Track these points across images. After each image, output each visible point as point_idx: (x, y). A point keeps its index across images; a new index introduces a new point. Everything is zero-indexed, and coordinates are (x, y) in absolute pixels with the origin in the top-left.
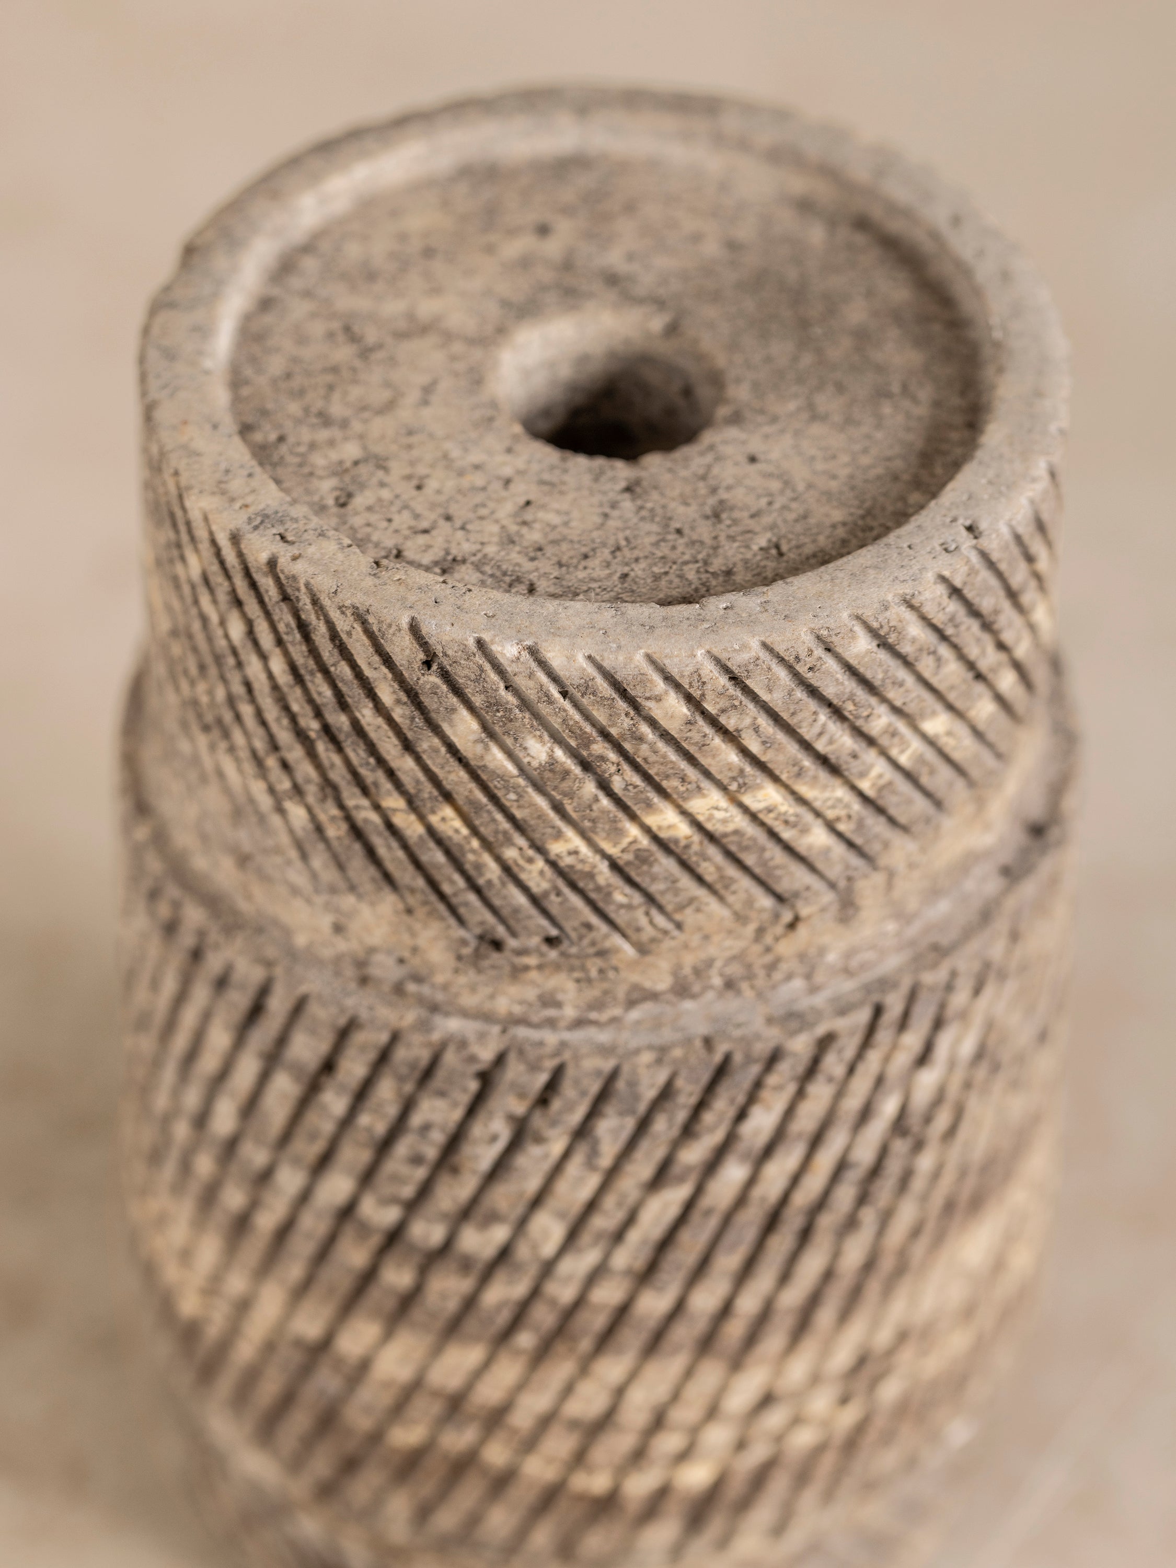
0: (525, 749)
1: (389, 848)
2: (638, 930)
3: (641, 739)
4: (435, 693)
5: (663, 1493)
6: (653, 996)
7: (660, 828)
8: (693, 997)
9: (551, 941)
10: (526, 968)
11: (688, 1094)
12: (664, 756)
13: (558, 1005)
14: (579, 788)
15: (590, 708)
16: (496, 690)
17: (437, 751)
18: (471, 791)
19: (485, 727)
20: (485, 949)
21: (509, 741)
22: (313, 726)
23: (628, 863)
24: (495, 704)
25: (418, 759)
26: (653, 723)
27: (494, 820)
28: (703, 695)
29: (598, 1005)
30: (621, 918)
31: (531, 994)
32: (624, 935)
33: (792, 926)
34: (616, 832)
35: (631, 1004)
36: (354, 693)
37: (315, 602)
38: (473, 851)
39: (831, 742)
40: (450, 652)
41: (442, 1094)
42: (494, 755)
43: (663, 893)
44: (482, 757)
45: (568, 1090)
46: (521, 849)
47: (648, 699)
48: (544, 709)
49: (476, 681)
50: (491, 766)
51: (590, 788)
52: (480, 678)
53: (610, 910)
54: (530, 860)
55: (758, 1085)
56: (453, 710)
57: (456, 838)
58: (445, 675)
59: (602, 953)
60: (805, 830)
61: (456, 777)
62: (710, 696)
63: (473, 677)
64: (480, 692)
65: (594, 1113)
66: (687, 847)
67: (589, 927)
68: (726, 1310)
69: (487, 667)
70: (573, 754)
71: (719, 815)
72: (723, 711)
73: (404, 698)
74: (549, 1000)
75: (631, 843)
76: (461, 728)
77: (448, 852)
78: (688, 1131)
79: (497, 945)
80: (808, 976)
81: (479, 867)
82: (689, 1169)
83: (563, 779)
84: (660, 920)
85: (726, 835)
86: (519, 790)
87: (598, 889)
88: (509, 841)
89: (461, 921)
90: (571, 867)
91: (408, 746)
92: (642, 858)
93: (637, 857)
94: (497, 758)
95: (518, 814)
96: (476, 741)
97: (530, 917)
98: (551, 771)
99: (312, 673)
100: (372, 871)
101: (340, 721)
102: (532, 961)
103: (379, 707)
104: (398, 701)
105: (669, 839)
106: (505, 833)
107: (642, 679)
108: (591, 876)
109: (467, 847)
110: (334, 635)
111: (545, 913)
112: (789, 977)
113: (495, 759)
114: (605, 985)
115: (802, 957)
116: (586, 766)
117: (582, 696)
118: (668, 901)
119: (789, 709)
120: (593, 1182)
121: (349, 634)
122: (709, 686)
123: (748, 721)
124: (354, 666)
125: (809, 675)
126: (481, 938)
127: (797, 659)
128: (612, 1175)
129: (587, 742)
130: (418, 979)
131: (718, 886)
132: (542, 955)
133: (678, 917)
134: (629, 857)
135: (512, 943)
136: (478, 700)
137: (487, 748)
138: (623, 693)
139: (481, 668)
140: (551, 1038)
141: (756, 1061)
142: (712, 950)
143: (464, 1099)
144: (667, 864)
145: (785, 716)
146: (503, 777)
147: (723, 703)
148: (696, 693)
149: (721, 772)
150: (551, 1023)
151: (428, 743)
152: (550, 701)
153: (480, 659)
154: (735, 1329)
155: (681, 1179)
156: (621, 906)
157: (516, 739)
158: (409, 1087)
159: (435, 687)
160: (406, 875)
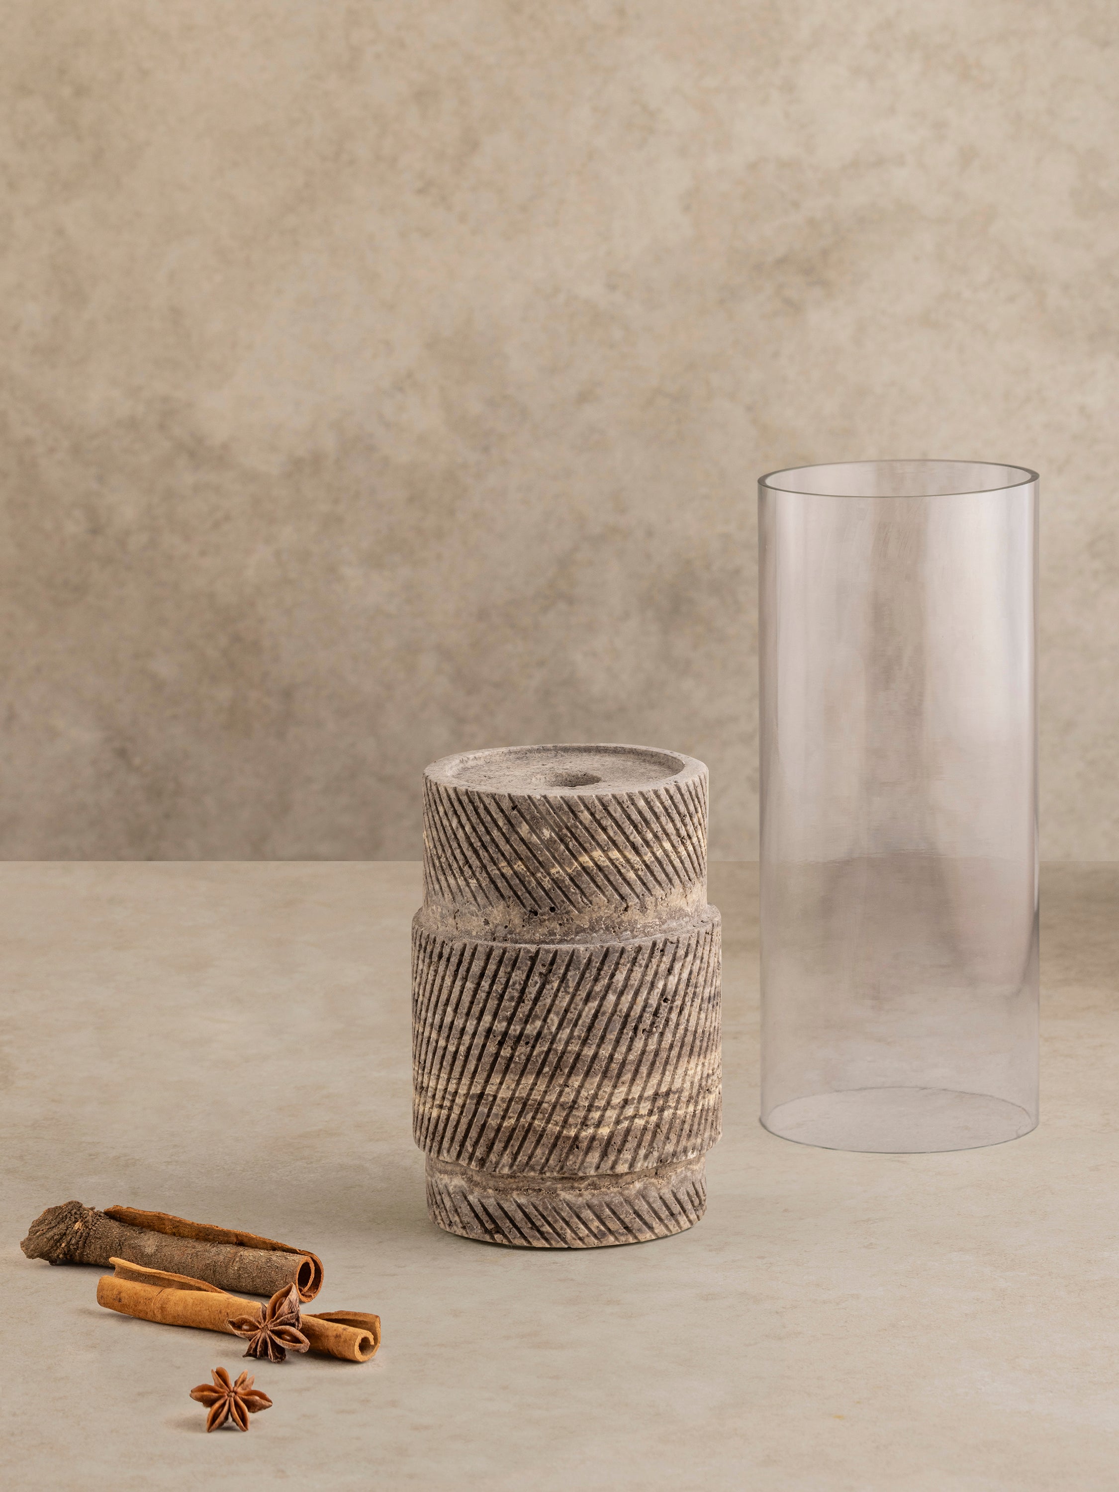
0: (543, 833)
1: (502, 882)
2: (579, 903)
3: (577, 827)
4: (516, 817)
5: (593, 1138)
6: (584, 930)
7: (584, 862)
8: (596, 932)
9: (552, 909)
10: (545, 920)
11: (596, 964)
12: (585, 834)
13: (555, 934)
14: (559, 847)
15: (562, 815)
16: (534, 812)
17: (516, 840)
18: (527, 853)
19: (531, 827)
20: (532, 915)
21: (538, 831)
22: (477, 844)
23: (575, 876)
24: (533, 817)
25: (511, 846)
26: (581, 823)
27: (534, 863)
28: (595, 811)
29: (566, 934)
30: (573, 898)
31: (546, 931)
32: (575, 907)
33: (626, 909)
34: (571, 864)
35: (577, 933)
36: (490, 825)
37: (480, 798)
38: (528, 876)
39: (635, 838)
40: (520, 801)
41: (519, 969)
42: (533, 837)
43: (586, 888)
44: (530, 839)
45: (558, 960)
46: (542, 873)
47: (579, 812)
48: (548, 817)
49: (528, 810)
50: (533, 841)
51: (562, 847)
52: (529, 809)
53: (569, 895)
54: (545, 877)
55: (617, 964)
56: (521, 822)
57: (522, 872)
58: (519, 811)
59: (568, 913)
60: (628, 871)
61: (522, 849)
62: (597, 812)
63: (527, 808)
64: (529, 814)
65: (567, 970)
66: (592, 870)
67: (563, 901)
68: (611, 1058)
69: (531, 804)
70: (557, 834)
71: (602, 859)
72: (602, 818)
73: (506, 822)
74: (552, 933)
75: (575, 868)
76: (523, 829)
77: (520, 880)
78: (596, 980)
79: (536, 913)
80: (632, 931)
81: (529, 882)
82: (598, 993)
83: (554, 844)
84: (585, 900)
85: (604, 867)
86: (541, 849)
87: (566, 886)
88: (539, 871)
89: (524, 906)
90: (557, 878)
91: (508, 841)
92: (579, 874)
93: (577, 873)
94: (534, 838)
95: (541, 859)
96: (528, 833)
97: (545, 899)
98: (551, 841)
99: (478, 824)
100: (497, 894)
101: (486, 839)
102: (546, 917)
103: (499, 829)
104: (505, 824)
105: (587, 867)
106: (537, 867)
107: (577, 804)
108: (563, 881)
109: (526, 875)
110: (486, 808)
111: (550, 898)
112: (626, 930)
113: (534, 839)
114: (569, 925)
115: (629, 922)
116: (562, 840)
117: (559, 811)
118: (587, 891)
119: (621, 821)
120: (568, 998)
121: (490, 804)
122: (597, 808)
123: (609, 823)
124: (491, 816)
125: (627, 809)
126: (530, 911)
127: (623, 801)
128: (573, 996)
129: (561, 830)
130: (511, 933)
131: (602, 887)
132: (549, 914)
133: (590, 898)
134: (575, 873)
135: (540, 911)
136: (528, 817)
137: (531, 835)
138: (573, 812)
139: (529, 804)
140: (552, 947)
141: (617, 952)
142: (602, 913)
143: (526, 969)
144: (586, 878)
145: (620, 823)
146: (535, 845)
147: (601, 815)
148: (593, 810)
149: (602, 842)
150: (552, 942)
151: (514, 838)
152: (550, 814)
153: (529, 801)
154: (615, 1066)
155: (595, 999)
156: (573, 893)
157: (540, 830)
158: (509, 969)
159: (516, 815)
160: (507, 892)
